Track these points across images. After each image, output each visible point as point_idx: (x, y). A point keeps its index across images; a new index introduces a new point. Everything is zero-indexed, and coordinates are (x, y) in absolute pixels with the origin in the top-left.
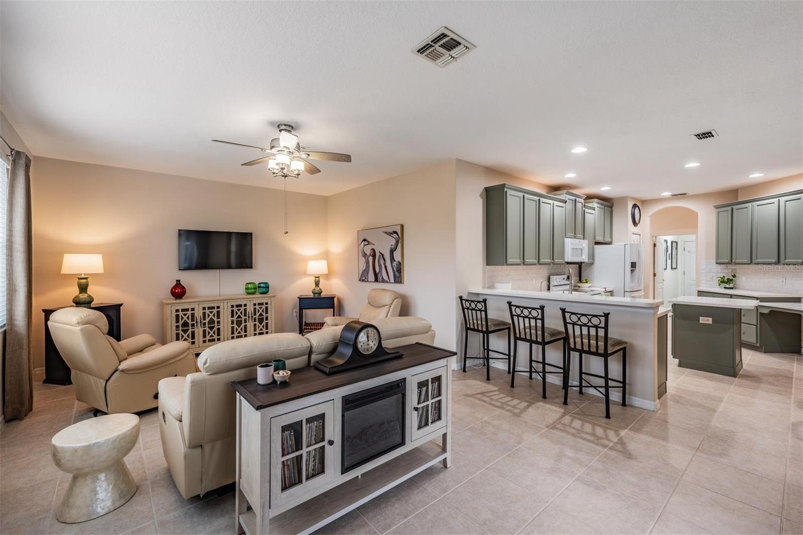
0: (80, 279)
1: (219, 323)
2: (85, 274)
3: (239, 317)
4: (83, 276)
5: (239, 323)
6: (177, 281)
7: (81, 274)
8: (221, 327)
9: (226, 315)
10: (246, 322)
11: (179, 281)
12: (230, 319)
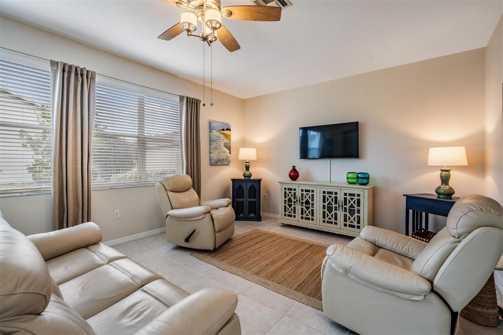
0: (246, 162)
1: (313, 205)
2: (248, 160)
3: (330, 203)
4: (247, 161)
5: (330, 209)
6: (293, 166)
7: (246, 160)
8: (315, 209)
9: (318, 199)
10: (337, 211)
11: (294, 167)
12: (322, 204)
